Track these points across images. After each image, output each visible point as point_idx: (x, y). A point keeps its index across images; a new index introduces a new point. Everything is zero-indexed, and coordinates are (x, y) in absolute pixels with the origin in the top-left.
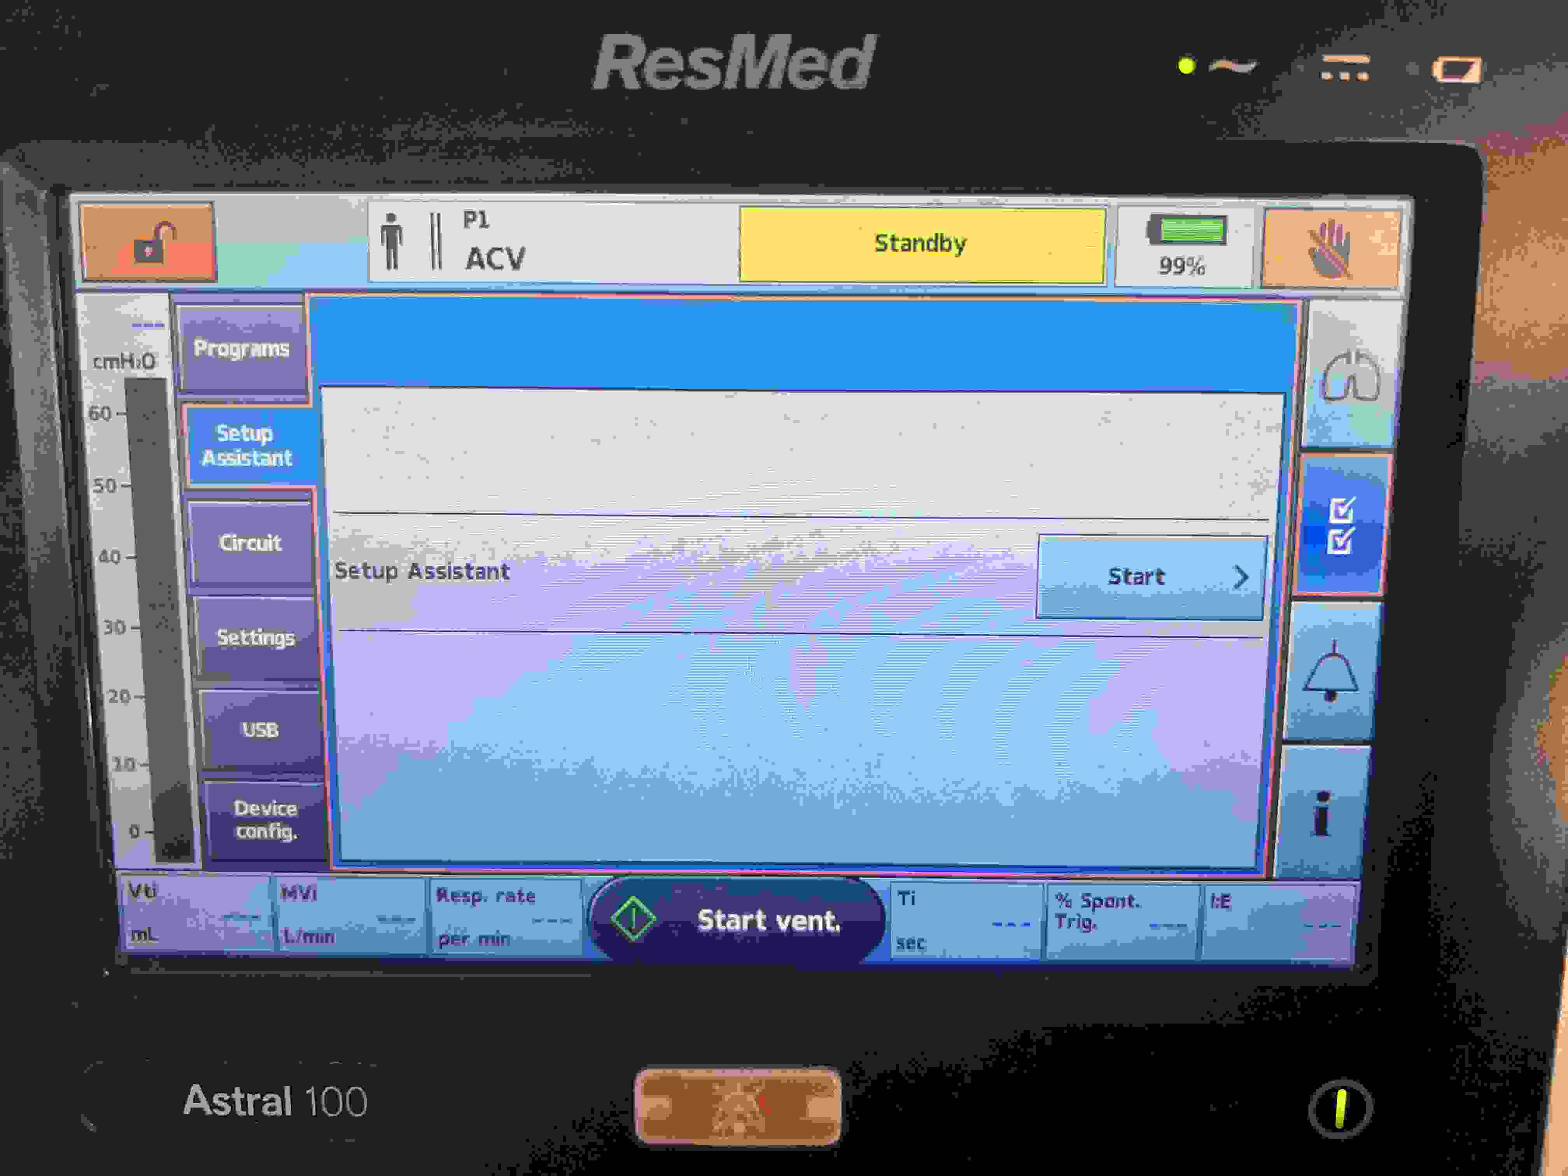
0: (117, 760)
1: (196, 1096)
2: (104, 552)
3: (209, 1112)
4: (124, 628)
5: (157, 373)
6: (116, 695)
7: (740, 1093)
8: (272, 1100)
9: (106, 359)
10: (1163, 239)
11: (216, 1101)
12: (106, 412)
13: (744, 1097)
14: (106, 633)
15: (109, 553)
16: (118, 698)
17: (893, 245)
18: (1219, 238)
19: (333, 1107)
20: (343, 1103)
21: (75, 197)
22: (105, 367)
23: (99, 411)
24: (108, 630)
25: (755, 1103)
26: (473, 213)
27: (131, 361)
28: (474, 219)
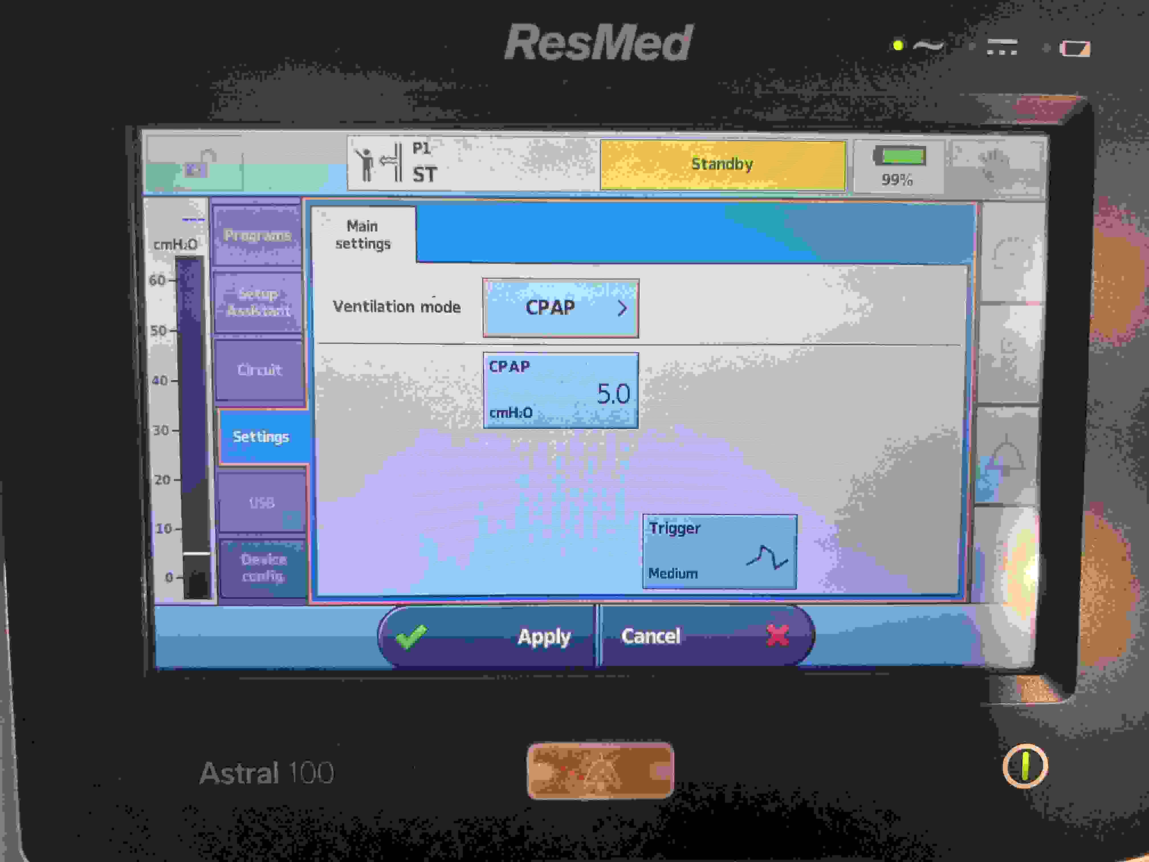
0: (159, 525)
1: (209, 769)
2: (156, 377)
3: (217, 781)
4: (168, 430)
5: (197, 253)
6: (160, 479)
7: (602, 760)
8: (265, 772)
9: (163, 243)
10: (884, 161)
11: (223, 771)
12: (162, 279)
13: (605, 763)
14: (155, 434)
15: (159, 378)
16: (161, 481)
17: (704, 165)
18: (922, 162)
19: (309, 777)
20: (317, 774)
21: (145, 133)
22: (162, 248)
23: (157, 279)
24: (156, 432)
25: (612, 767)
26: (419, 144)
27: (180, 244)
28: (420, 147)
